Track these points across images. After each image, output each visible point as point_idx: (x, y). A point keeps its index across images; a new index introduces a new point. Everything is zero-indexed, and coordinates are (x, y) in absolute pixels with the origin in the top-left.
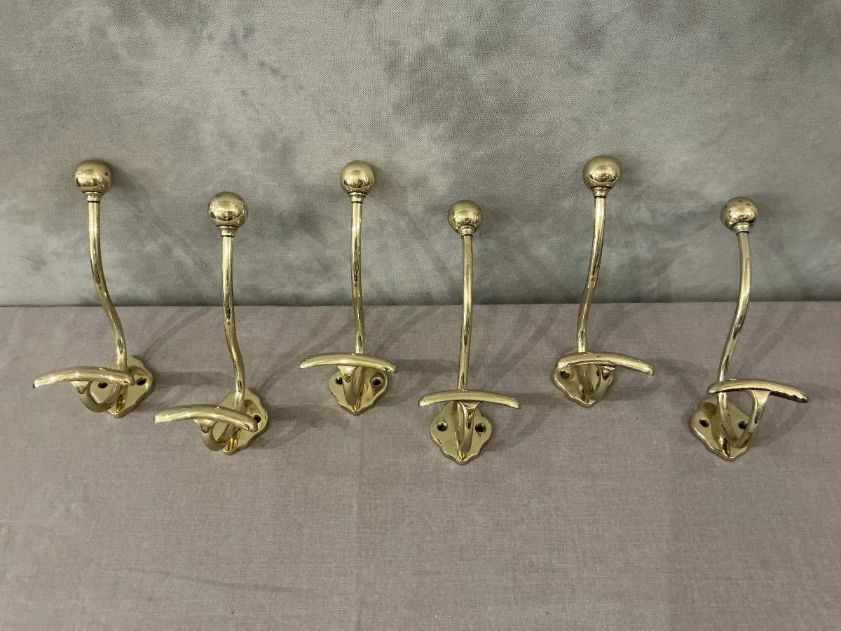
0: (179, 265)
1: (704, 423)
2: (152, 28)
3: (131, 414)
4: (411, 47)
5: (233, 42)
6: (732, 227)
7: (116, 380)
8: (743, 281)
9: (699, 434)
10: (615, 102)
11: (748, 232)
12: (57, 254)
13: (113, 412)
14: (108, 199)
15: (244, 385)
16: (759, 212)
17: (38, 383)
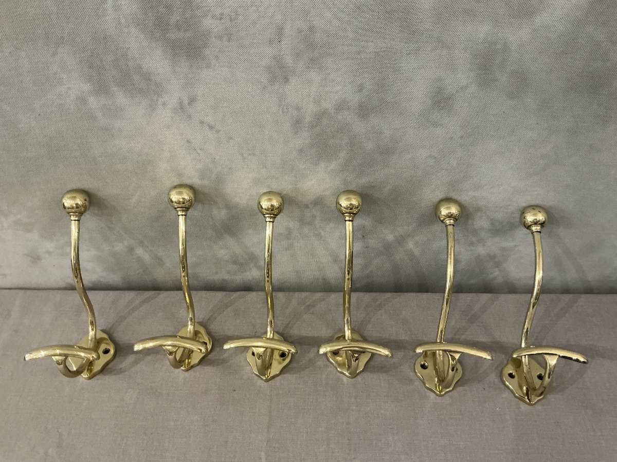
0: (139, 259)
1: (511, 376)
2: (121, 99)
3: (98, 377)
4: (310, 110)
5: (180, 108)
6: (528, 227)
7: (86, 355)
8: (537, 266)
9: (507, 383)
10: (462, 145)
11: (540, 232)
12: (50, 253)
13: (85, 375)
14: (87, 217)
15: (194, 320)
16: (548, 218)
17: (28, 357)
